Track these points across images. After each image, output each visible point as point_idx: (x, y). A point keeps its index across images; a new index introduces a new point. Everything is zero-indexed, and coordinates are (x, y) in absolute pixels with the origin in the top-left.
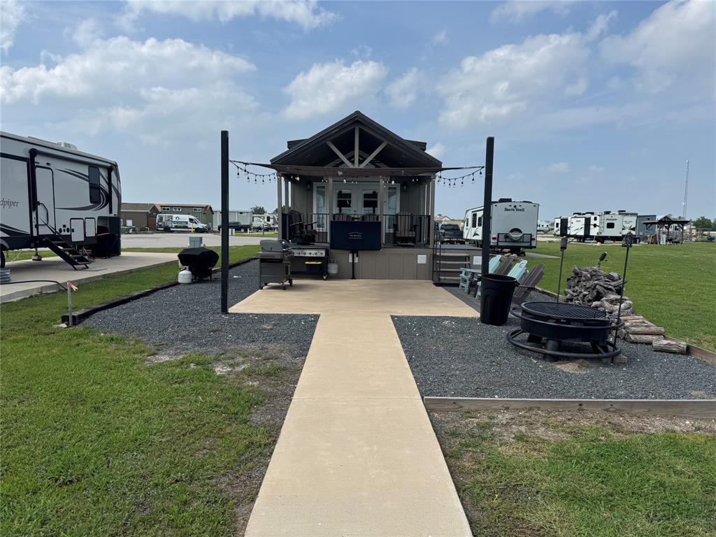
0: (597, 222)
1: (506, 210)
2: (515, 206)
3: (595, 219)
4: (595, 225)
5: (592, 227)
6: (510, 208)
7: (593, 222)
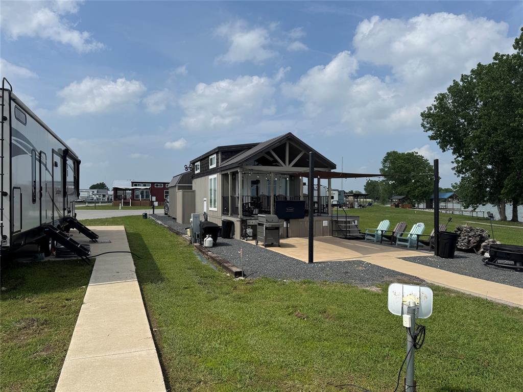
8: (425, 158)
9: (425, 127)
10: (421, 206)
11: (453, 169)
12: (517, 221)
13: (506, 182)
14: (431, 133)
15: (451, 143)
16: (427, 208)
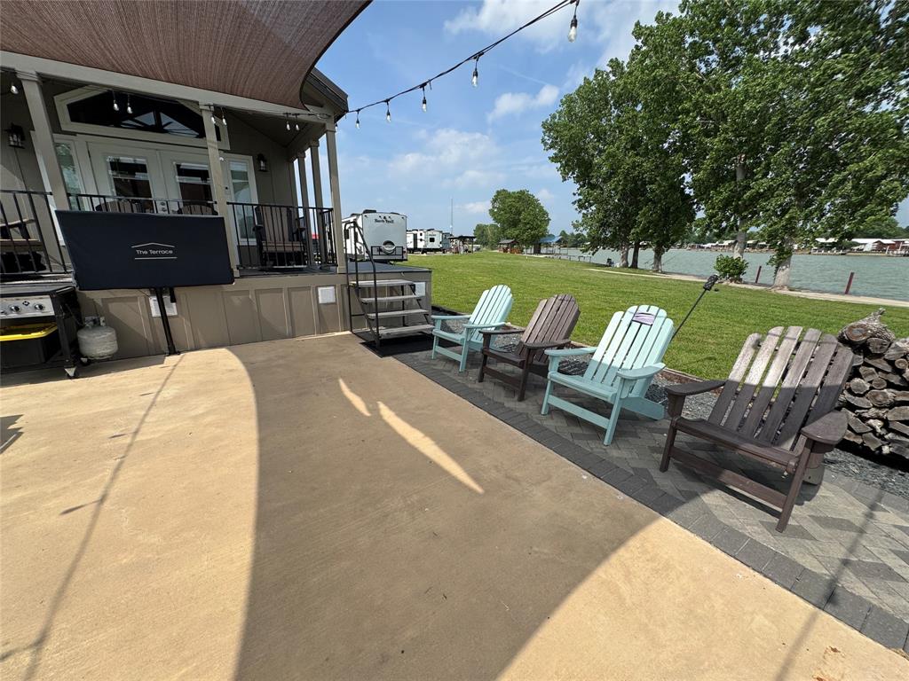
0: (423, 237)
1: (376, 221)
2: (385, 218)
3: (421, 234)
4: (421, 240)
5: (419, 241)
6: (380, 219)
7: (419, 237)
8: (536, 198)
9: (545, 144)
10: (529, 251)
11: (574, 203)
12: (636, 268)
13: (639, 218)
14: (552, 152)
15: (573, 170)
16: (535, 253)
